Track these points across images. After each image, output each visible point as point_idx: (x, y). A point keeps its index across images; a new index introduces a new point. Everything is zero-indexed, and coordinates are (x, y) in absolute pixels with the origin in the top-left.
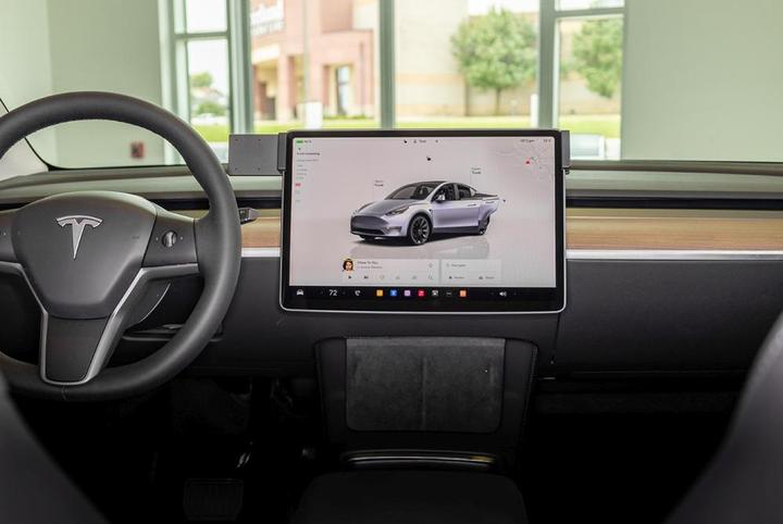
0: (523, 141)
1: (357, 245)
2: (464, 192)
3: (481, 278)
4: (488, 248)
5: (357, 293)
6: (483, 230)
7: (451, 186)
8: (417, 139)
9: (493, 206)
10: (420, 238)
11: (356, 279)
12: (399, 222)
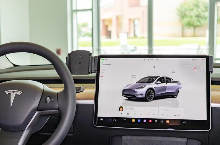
0: (193, 60)
1: (125, 101)
2: (168, 80)
3: (175, 115)
4: (178, 103)
5: (125, 120)
6: (176, 96)
7: (163, 78)
8: (150, 59)
9: (180, 86)
10: (150, 98)
11: (124, 114)
12: (142, 92)
